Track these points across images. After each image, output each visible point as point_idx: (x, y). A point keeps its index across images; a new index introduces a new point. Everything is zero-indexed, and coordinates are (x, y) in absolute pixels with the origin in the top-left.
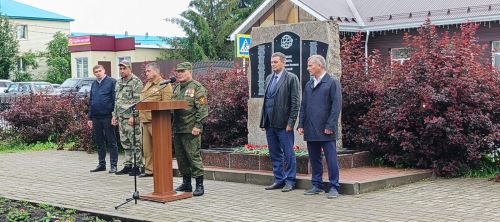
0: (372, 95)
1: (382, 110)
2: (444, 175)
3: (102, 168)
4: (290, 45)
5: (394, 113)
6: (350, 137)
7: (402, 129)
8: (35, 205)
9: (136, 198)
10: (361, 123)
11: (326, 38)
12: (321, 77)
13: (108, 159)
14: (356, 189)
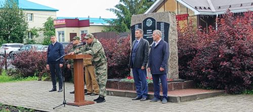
0: (196, 50)
1: (200, 58)
2: (231, 93)
3: (55, 89)
4: (151, 24)
5: (206, 60)
6: (184, 73)
7: (208, 68)
8: (15, 107)
9: (64, 103)
10: (189, 65)
11: (168, 21)
12: (159, 41)
13: (57, 85)
14: (178, 99)
